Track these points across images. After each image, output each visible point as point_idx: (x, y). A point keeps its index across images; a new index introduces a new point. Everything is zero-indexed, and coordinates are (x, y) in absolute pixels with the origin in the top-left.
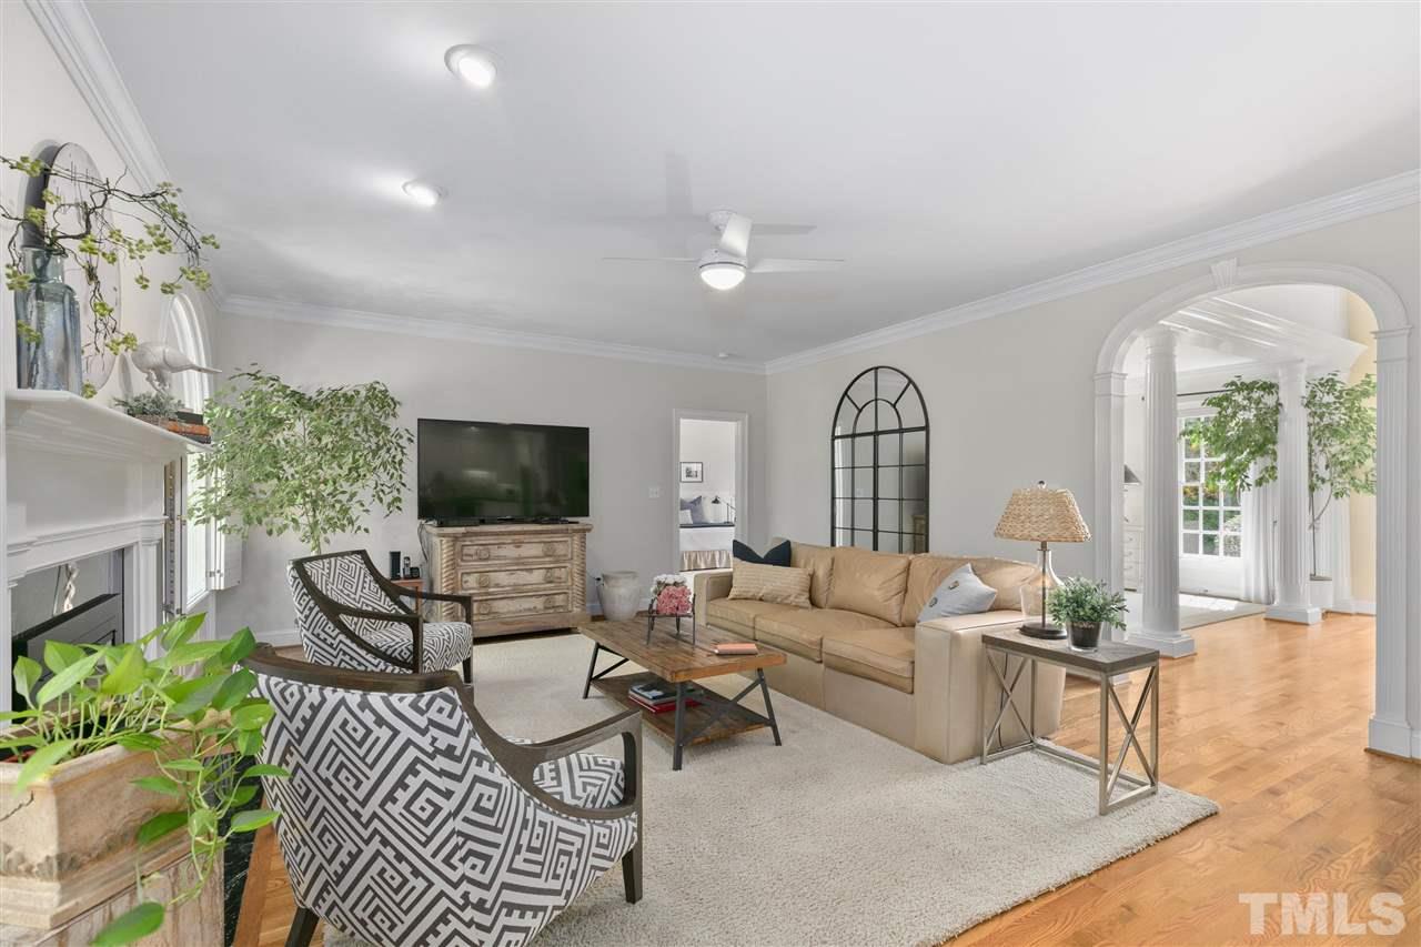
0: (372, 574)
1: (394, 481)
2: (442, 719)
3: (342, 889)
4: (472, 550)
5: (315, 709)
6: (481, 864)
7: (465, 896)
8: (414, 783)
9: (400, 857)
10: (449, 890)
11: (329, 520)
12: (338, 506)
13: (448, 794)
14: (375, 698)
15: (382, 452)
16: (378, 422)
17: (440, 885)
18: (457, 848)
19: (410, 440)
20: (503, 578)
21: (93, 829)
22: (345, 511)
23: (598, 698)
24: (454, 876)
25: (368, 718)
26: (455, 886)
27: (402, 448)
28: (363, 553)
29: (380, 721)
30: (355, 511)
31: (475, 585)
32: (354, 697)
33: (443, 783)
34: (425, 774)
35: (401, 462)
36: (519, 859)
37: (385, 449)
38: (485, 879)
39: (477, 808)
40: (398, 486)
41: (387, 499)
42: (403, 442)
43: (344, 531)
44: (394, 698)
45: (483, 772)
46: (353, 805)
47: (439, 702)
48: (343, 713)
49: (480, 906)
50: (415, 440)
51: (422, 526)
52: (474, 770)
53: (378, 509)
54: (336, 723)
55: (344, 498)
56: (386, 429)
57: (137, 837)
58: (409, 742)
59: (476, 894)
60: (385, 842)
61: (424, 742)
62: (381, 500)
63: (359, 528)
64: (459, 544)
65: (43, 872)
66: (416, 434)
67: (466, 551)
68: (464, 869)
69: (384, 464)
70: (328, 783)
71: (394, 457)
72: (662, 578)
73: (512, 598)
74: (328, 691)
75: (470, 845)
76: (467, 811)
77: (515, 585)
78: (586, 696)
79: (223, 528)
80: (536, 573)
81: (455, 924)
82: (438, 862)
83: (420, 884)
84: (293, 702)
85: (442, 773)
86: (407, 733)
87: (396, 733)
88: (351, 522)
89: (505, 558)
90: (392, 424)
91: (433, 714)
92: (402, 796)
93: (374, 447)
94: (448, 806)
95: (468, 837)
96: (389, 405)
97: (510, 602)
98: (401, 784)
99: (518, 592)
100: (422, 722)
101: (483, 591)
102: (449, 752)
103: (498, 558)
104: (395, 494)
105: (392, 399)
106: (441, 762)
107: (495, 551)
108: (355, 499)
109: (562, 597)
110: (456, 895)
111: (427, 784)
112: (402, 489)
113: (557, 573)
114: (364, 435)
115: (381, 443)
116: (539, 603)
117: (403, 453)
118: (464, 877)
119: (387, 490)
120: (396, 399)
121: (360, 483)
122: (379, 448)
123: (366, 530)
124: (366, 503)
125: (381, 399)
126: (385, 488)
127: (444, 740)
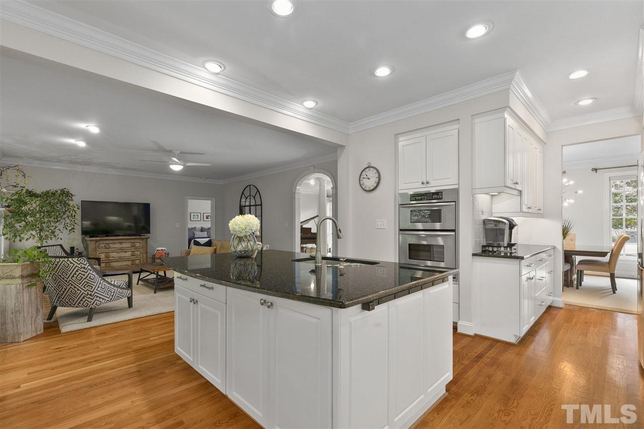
0: (64, 252)
1: (72, 222)
2: (83, 262)
3: (63, 297)
4: (103, 245)
5: (58, 263)
6: (91, 288)
7: (88, 293)
8: (77, 273)
9: (75, 287)
10: (85, 292)
11: (46, 236)
12: (50, 231)
13: (84, 275)
14: (70, 259)
15: (67, 213)
16: (65, 202)
17: (83, 291)
18: (86, 284)
19: (78, 208)
20: (114, 255)
21: (25, 273)
22: (53, 232)
23: (142, 285)
24: (86, 290)
25: (69, 263)
26: (86, 291)
27: (75, 211)
28: (61, 246)
29: (71, 263)
30: (57, 232)
31: (104, 257)
32: (66, 260)
33: (83, 273)
34: (80, 272)
35: (75, 216)
36: (99, 289)
37: (68, 211)
38: (92, 290)
39: (90, 278)
40: (74, 224)
41: (69, 228)
42: (75, 209)
43: (51, 239)
44: (74, 259)
45: (91, 272)
46: (65, 279)
47: (82, 260)
48: (64, 262)
49: (91, 295)
50: (80, 208)
51: (83, 238)
52: (89, 271)
53: (66, 232)
54: (62, 264)
55: (53, 228)
56: (69, 205)
57: (31, 276)
58: (77, 266)
59: (90, 293)
60: (72, 285)
61: (79, 266)
62: (67, 229)
63: (58, 238)
64: (98, 243)
65: (19, 278)
66: (80, 206)
67: (100, 245)
68: (87, 288)
69: (68, 217)
70: (60, 276)
71: (72, 214)
72: (158, 249)
73: (119, 261)
74: (61, 259)
75: (88, 284)
76: (88, 278)
77: (120, 257)
78: (138, 284)
79: (6, 238)
80: (128, 253)
81: (86, 298)
82: (82, 287)
83: (79, 292)
84: (53, 262)
85: (83, 271)
86: (76, 264)
87: (74, 265)
88: (55, 236)
89: (116, 248)
90: (71, 203)
91: (81, 261)
92: (75, 276)
93: (64, 211)
94: (84, 277)
95: (88, 283)
96: (70, 196)
97: (118, 263)
98: (75, 274)
99: (121, 259)
100: (79, 263)
101: (107, 259)
102: (84, 268)
103: (113, 248)
104: (72, 226)
105: (71, 194)
106: (82, 269)
107: (112, 246)
108: (57, 229)
109: (138, 261)
110: (86, 293)
111: (80, 273)
112: (75, 225)
113: (136, 253)
114: (60, 207)
115: (67, 209)
116: (129, 263)
117: (75, 213)
118: (87, 290)
119: (69, 225)
120: (73, 194)
121: (58, 223)
122: (66, 211)
123: (61, 239)
124: (61, 230)
125: (66, 194)
126: (68, 225)
127: (83, 266)
